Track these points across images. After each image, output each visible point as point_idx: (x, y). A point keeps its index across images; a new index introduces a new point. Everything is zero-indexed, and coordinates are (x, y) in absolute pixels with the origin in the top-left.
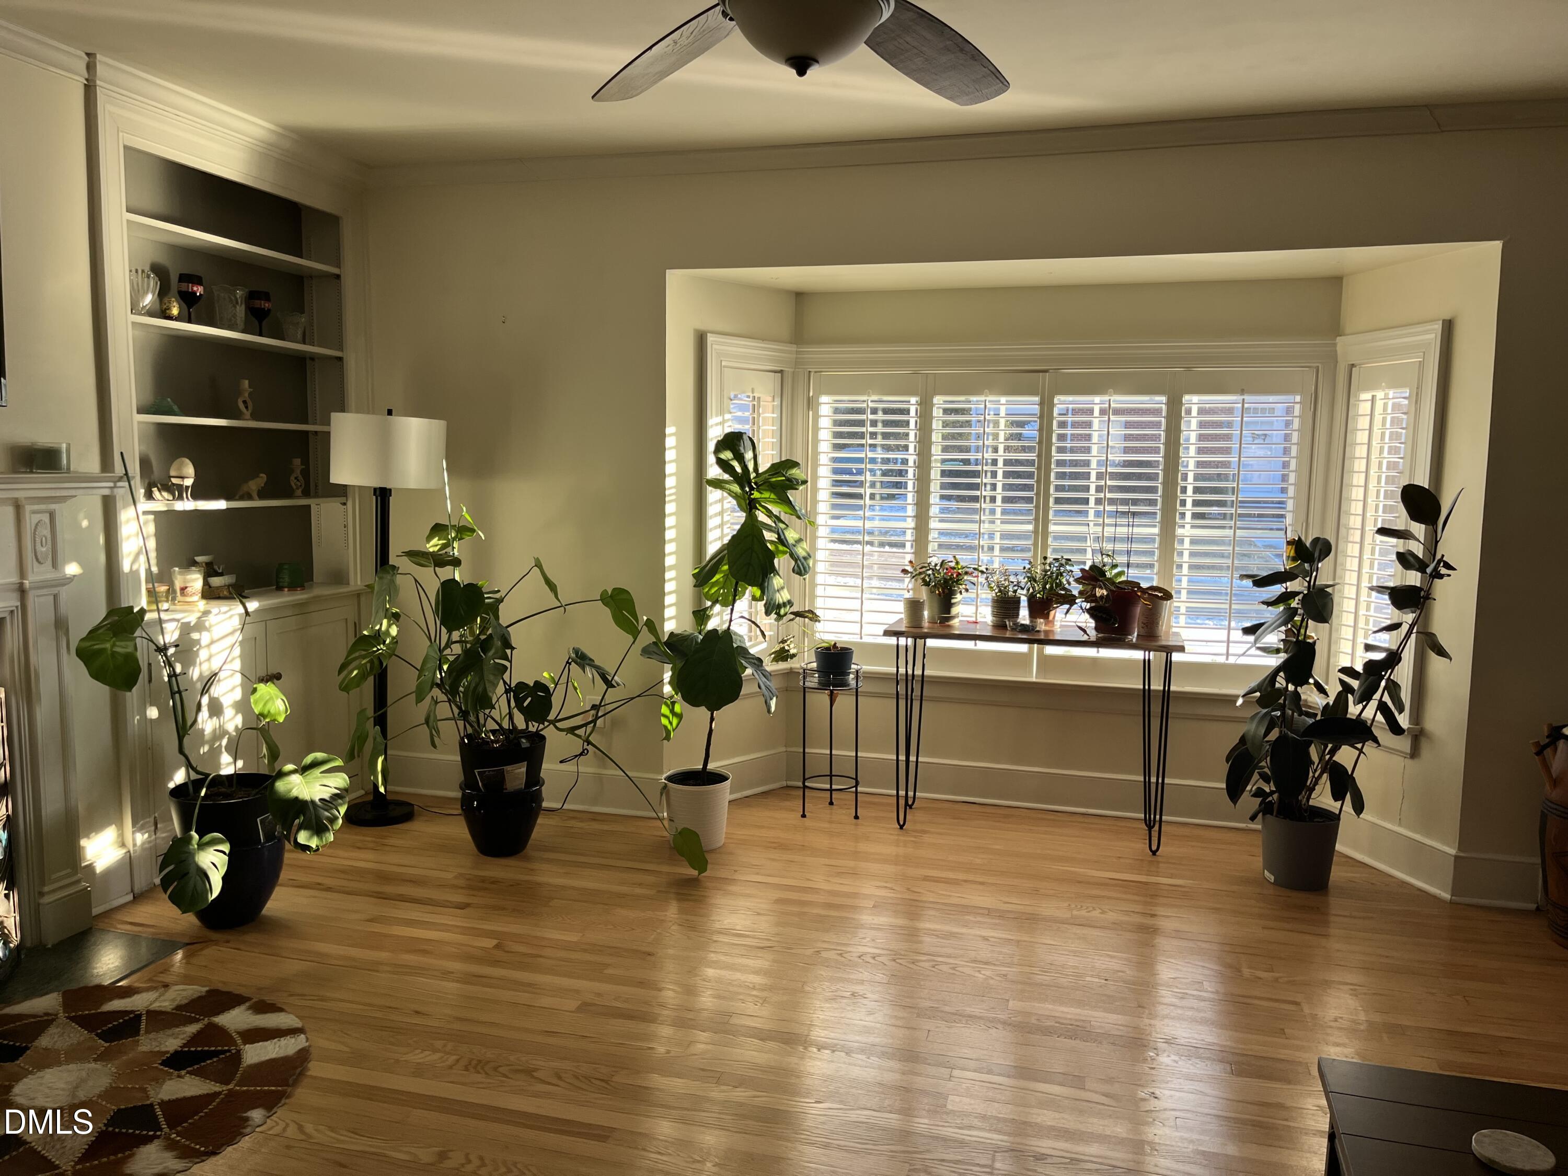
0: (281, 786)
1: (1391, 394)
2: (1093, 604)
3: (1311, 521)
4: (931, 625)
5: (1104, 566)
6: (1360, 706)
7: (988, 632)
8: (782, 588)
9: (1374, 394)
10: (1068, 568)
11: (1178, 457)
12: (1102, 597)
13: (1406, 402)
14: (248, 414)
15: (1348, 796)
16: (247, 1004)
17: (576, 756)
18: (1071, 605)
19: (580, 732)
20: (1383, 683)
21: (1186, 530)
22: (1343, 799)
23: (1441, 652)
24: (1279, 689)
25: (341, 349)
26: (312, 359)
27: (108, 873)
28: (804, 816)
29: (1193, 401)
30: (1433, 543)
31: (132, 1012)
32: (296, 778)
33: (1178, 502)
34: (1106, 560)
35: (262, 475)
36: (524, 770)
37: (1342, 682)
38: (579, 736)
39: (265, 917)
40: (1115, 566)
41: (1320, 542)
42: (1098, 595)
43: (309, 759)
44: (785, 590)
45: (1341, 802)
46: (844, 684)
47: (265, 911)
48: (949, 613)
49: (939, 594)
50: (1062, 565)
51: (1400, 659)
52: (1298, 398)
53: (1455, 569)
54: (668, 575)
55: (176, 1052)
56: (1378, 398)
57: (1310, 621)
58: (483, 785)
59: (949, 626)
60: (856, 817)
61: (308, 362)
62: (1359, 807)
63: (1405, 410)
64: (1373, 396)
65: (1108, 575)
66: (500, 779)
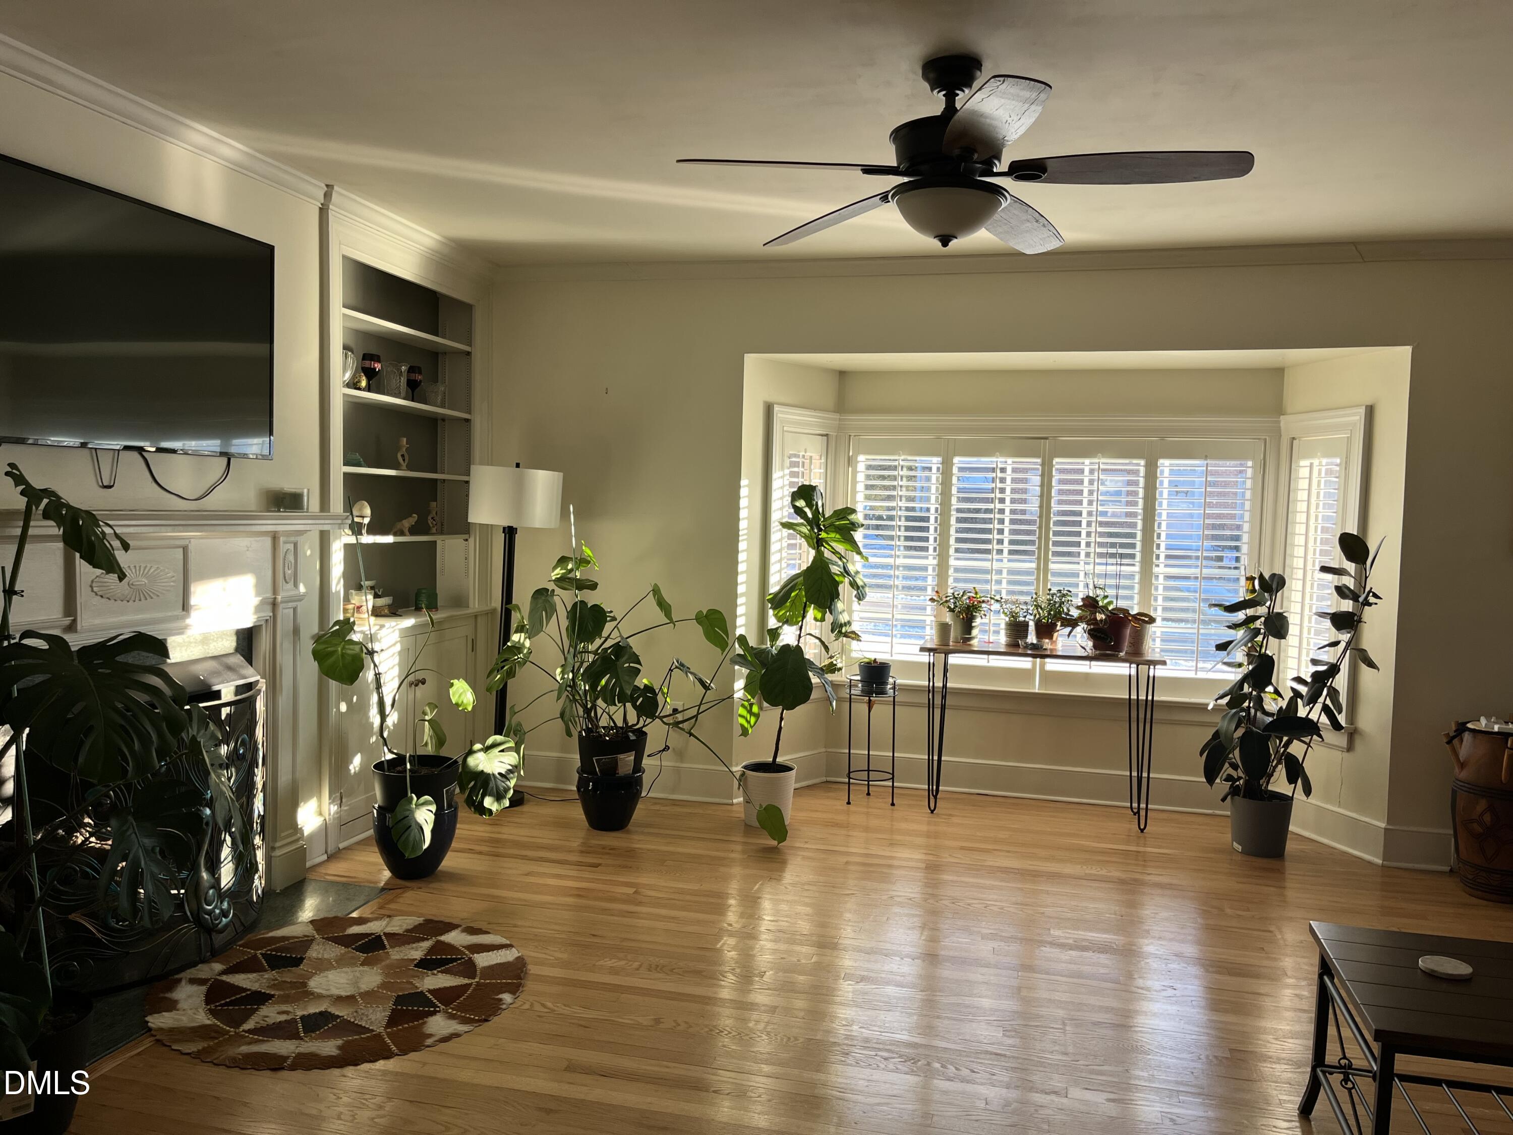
0: (472, 761)
1: (1324, 461)
2: (1092, 627)
3: (1262, 562)
4: (954, 644)
5: (1097, 596)
6: (1308, 708)
7: (1002, 649)
8: (844, 611)
9: (1312, 461)
10: (1069, 598)
11: (1155, 510)
12: (1101, 620)
13: (1338, 468)
14: (404, 465)
15: (1299, 781)
16: (460, 929)
17: (660, 751)
18: (1074, 628)
19: (685, 726)
20: (1325, 692)
21: (1161, 569)
22: (1296, 783)
23: (1371, 664)
24: (1245, 694)
25: (469, 412)
26: (443, 420)
27: (311, 836)
28: (849, 803)
29: (1165, 465)
30: (1362, 578)
31: (372, 934)
32: (481, 755)
33: (1155, 545)
34: (1099, 592)
35: (414, 515)
36: (632, 758)
37: (1293, 689)
38: (682, 729)
39: (441, 871)
40: (1106, 597)
41: (1276, 577)
42: (1098, 618)
43: (490, 741)
44: (846, 613)
45: (1294, 785)
46: (882, 692)
47: (440, 868)
48: (970, 634)
49: (963, 618)
50: (1064, 596)
51: (1339, 670)
52: (1250, 463)
53: (1381, 599)
54: (740, 601)
55: (422, 959)
56: (1315, 465)
57: (1270, 637)
58: (599, 770)
59: (970, 645)
60: (893, 804)
61: (439, 422)
62: (1308, 791)
63: (1337, 475)
64: (1311, 465)
65: (1101, 604)
66: (615, 765)
